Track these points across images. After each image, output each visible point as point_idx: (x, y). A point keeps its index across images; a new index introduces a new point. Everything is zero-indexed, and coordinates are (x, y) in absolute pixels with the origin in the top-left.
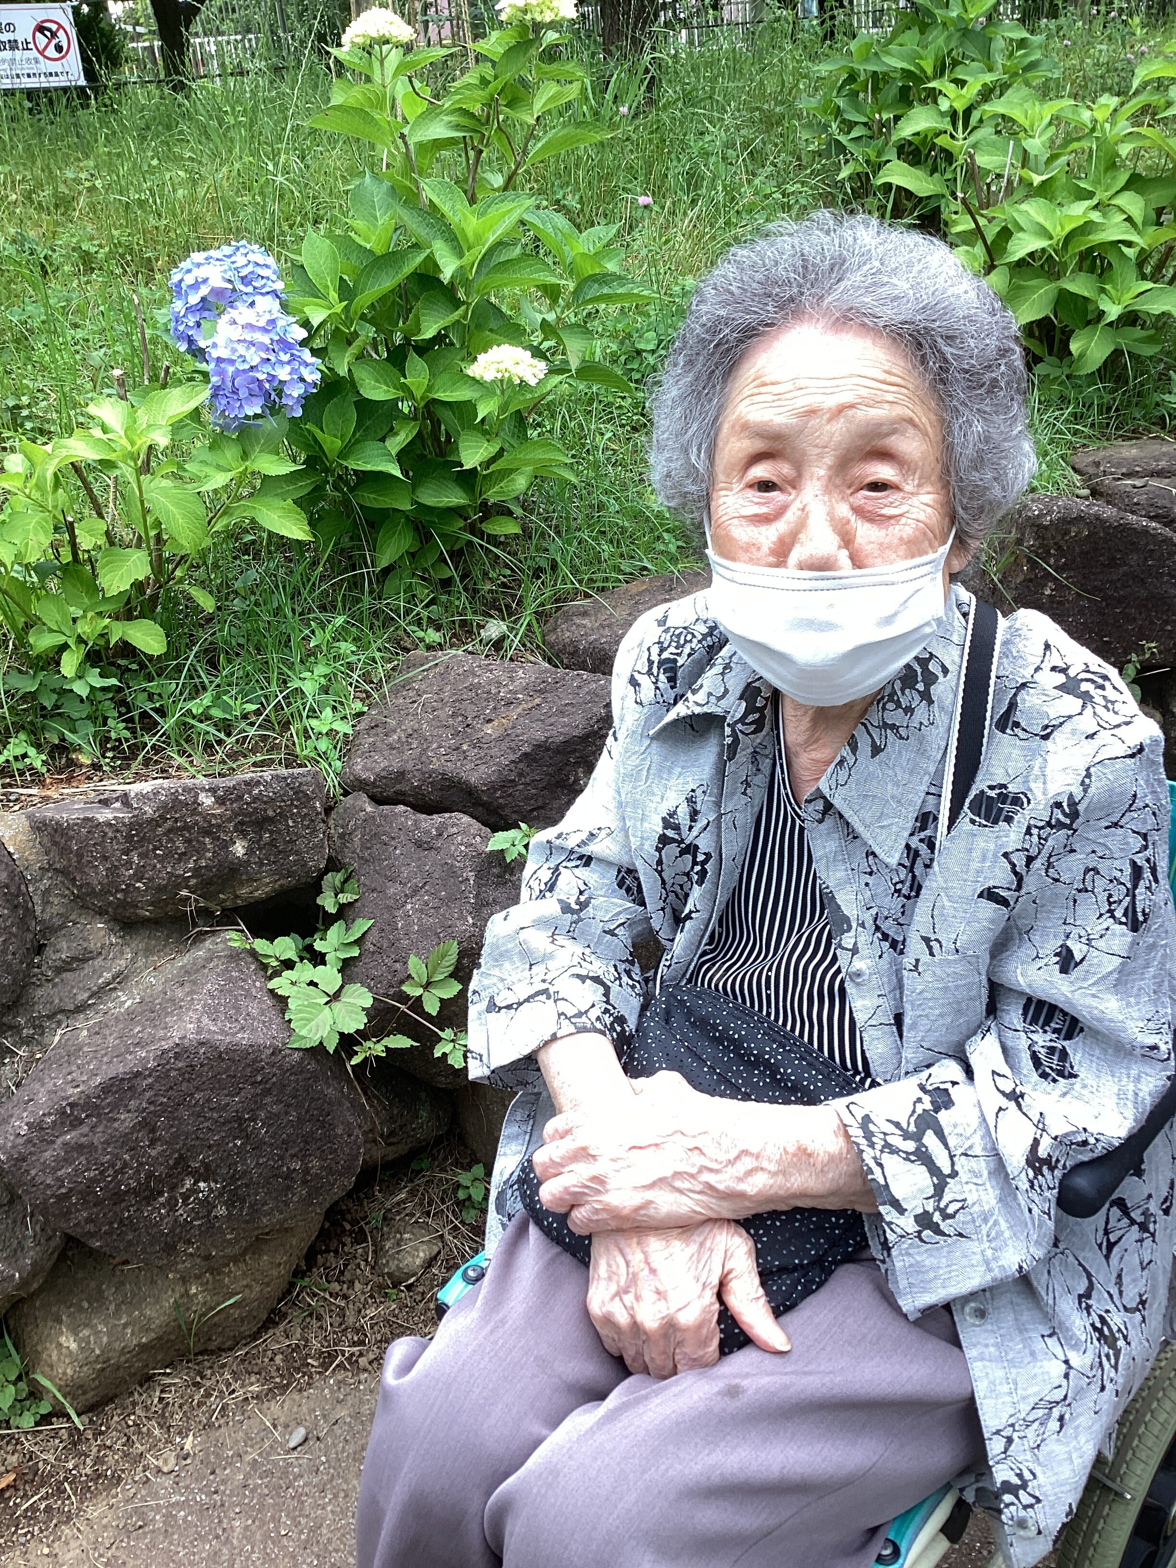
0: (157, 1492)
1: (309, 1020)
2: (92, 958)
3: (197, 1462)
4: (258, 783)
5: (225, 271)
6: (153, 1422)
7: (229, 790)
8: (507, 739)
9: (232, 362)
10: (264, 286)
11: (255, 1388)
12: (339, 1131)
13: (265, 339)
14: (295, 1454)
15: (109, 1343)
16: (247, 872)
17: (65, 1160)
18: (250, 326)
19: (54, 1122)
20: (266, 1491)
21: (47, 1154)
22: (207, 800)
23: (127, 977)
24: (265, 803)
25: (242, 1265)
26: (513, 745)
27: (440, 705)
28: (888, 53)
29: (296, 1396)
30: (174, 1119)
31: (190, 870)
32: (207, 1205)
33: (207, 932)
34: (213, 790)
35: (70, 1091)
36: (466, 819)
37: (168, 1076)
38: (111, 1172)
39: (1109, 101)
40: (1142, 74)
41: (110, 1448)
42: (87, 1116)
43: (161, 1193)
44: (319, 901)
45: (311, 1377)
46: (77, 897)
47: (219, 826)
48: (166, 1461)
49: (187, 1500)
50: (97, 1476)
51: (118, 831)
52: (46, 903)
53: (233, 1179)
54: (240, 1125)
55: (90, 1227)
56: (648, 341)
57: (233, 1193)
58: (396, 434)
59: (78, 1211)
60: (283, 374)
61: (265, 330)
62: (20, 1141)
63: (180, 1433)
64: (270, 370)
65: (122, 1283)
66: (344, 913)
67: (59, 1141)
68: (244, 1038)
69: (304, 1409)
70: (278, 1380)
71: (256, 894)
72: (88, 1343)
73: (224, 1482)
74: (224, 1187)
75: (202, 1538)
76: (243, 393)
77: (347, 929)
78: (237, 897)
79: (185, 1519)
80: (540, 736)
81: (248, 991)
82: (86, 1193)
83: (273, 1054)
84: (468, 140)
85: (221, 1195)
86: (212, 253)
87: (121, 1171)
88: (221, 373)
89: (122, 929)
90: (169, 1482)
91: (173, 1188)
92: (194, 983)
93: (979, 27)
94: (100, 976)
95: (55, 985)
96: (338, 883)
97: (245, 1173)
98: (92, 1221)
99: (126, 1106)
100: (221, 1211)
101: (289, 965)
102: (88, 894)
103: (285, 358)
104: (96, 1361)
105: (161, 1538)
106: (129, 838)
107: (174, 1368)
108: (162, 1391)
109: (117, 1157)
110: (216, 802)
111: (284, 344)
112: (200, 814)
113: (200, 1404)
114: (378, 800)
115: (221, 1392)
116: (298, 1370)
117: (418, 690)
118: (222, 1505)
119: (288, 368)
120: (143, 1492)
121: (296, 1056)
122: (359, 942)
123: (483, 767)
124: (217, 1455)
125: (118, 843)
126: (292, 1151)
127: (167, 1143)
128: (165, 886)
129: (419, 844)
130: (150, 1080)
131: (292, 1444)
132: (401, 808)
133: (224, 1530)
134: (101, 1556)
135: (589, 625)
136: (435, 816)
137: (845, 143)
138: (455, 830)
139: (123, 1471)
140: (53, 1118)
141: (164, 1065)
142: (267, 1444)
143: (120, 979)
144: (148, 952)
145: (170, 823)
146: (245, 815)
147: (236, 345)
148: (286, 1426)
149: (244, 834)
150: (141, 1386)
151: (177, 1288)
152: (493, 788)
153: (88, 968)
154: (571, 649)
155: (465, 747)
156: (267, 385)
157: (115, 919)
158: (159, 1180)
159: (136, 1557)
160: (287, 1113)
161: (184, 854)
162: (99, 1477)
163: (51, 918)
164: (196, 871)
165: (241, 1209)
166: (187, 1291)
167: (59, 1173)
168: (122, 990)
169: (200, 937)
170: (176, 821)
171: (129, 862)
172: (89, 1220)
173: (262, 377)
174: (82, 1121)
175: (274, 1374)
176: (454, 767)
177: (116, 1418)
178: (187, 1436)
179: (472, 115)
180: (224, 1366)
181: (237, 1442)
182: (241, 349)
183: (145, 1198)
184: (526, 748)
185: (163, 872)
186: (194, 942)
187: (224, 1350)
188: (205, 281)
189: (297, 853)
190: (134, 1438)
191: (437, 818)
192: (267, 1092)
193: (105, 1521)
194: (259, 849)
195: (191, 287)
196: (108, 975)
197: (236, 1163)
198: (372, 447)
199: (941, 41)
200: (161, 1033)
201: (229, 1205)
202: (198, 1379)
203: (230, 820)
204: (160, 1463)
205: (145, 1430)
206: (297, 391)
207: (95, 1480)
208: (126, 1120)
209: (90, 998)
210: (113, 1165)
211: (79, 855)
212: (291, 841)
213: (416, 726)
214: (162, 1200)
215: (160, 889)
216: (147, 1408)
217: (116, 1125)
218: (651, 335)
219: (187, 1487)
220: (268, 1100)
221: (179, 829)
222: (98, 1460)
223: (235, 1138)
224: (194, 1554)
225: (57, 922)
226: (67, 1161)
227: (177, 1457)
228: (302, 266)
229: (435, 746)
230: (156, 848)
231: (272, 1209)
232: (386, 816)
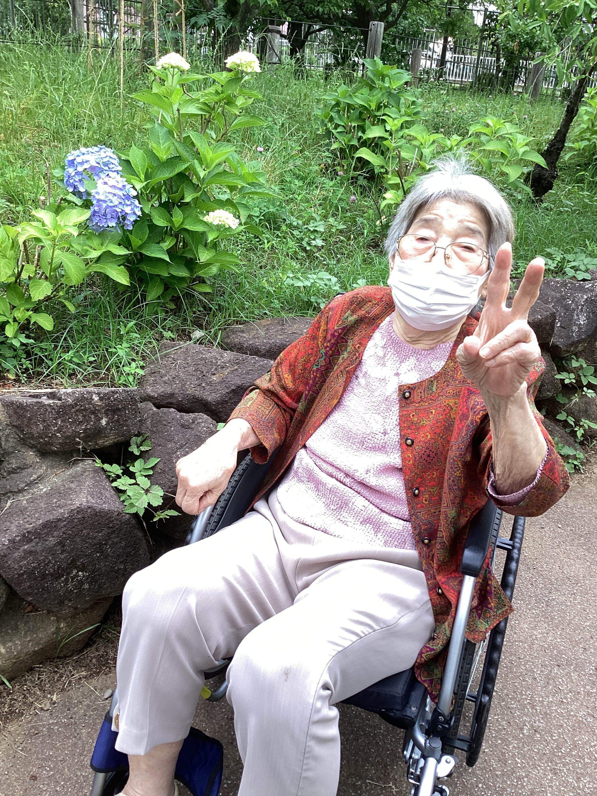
0: (42, 719)
1: (138, 500)
2: (28, 468)
3: (60, 705)
4: (117, 392)
5: (97, 159)
6: (37, 688)
7: (105, 394)
8: (224, 383)
9: (105, 201)
10: (113, 168)
11: (84, 673)
12: (141, 552)
13: (120, 193)
14: (107, 701)
15: (21, 649)
16: (105, 433)
17: (23, 557)
18: (113, 187)
19: (20, 540)
20: (96, 717)
21: (16, 554)
22: (96, 398)
23: (43, 478)
24: (119, 402)
25: (85, 615)
26: (227, 385)
27: (187, 366)
28: (356, 97)
29: (104, 677)
30: (73, 542)
31: (82, 429)
32: (81, 583)
33: (79, 460)
34: (99, 394)
35: (28, 526)
36: (205, 416)
37: (73, 522)
38: (43, 564)
39: (456, 138)
40: (472, 129)
41: (16, 700)
42: (35, 538)
43: (63, 576)
44: (130, 449)
45: (110, 669)
46: (22, 439)
47: (98, 410)
48: (45, 705)
49: (58, 722)
50: (11, 712)
51: (53, 409)
52: (7, 441)
53: (94, 571)
54: (100, 546)
55: (29, 590)
56: (255, 212)
57: (93, 578)
58: (165, 242)
59: (26, 582)
60: (128, 210)
61: (121, 189)
62: (5, 547)
63: (49, 693)
64: (121, 207)
65: (27, 622)
66: (144, 455)
67: (22, 548)
68: (106, 507)
69: (109, 682)
70: (94, 670)
71: (106, 443)
72: (11, 649)
73: (74, 713)
74: (89, 575)
75: (68, 738)
76: (109, 216)
77: (145, 462)
78: (97, 444)
79: (58, 729)
80: (239, 383)
81: (104, 486)
82: (30, 573)
83: (118, 515)
84: (203, 116)
85: (88, 578)
86: (90, 149)
87: (47, 565)
88: (99, 206)
89: (41, 456)
90: (47, 714)
91: (68, 574)
92: (79, 481)
93: (395, 92)
94: (31, 476)
95: (7, 480)
96: (139, 442)
97: (99, 569)
98: (31, 587)
99: (52, 534)
100: (86, 586)
101: (118, 477)
102: (28, 438)
103: (129, 203)
104: (14, 658)
105: (47, 738)
106: (58, 413)
107: (44, 665)
108: (39, 675)
109: (46, 557)
110: (99, 399)
111: (128, 197)
112: (92, 404)
113: (58, 681)
114: (158, 407)
115: (67, 675)
116: (104, 665)
117: (173, 359)
118: (75, 723)
119: (129, 208)
120: (35, 719)
121: (128, 516)
122: (152, 468)
123: (213, 394)
124: (70, 703)
125: (52, 414)
126: (121, 560)
127: (68, 553)
128: (70, 436)
129: (183, 426)
130: (65, 523)
131: (106, 697)
132: (173, 410)
133: (78, 734)
134: (18, 747)
135: (247, 337)
136: (191, 414)
137: (334, 133)
138: (201, 421)
139: (24, 710)
140: (19, 538)
141: (72, 516)
142: (93, 697)
143: (41, 478)
144: (52, 467)
145: (78, 407)
146: (109, 407)
147: (107, 194)
148: (102, 690)
149: (107, 415)
150: (28, 673)
151: (55, 625)
152: (218, 403)
153: (25, 473)
154: (240, 347)
155: (203, 385)
156: (120, 214)
157: (39, 451)
158: (63, 570)
159: (36, 747)
160: (120, 542)
161: (81, 422)
162: (12, 712)
163: (9, 448)
164: (85, 430)
165: (95, 586)
166: (59, 626)
167: (21, 564)
168: (41, 483)
169: (76, 462)
170: (81, 407)
171: (56, 424)
172: (29, 587)
173: (119, 210)
174: (32, 540)
175: (92, 667)
176: (198, 393)
177: (17, 687)
178: (53, 694)
179: (209, 106)
180: (68, 663)
181: (78, 696)
182: (110, 196)
183: (56, 578)
184: (233, 387)
185: (70, 430)
186: (73, 464)
187: (67, 657)
188: (87, 162)
189: (128, 426)
190: (28, 695)
191: (192, 415)
192: (113, 532)
193: (18, 732)
194: (112, 423)
195: (79, 163)
196: (35, 476)
197: (96, 564)
198: (154, 246)
199: (380, 95)
200: (70, 502)
201: (90, 583)
202: (56, 669)
203: (103, 408)
204: (43, 706)
205: (32, 692)
206: (132, 218)
207: (11, 714)
208: (52, 541)
209: (26, 486)
210: (44, 561)
211: (30, 419)
212: (126, 420)
213: (177, 374)
214: (63, 579)
215: (67, 437)
216: (32, 682)
217: (47, 543)
218: (257, 209)
219: (57, 716)
220: (113, 536)
221: (83, 410)
222: (11, 705)
223: (97, 552)
224: (65, 744)
225: (11, 450)
226: (24, 558)
227: (50, 703)
228: (129, 161)
229: (188, 383)
230: (69, 418)
231: (108, 587)
232: (165, 413)
